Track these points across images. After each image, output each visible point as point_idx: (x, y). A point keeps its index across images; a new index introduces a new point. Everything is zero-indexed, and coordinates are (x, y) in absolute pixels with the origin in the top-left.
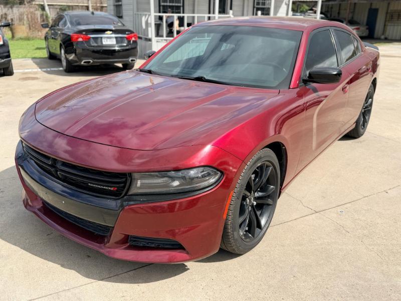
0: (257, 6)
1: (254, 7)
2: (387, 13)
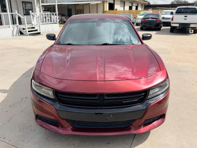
0: (25, 8)
1: (23, 9)
2: (75, 11)
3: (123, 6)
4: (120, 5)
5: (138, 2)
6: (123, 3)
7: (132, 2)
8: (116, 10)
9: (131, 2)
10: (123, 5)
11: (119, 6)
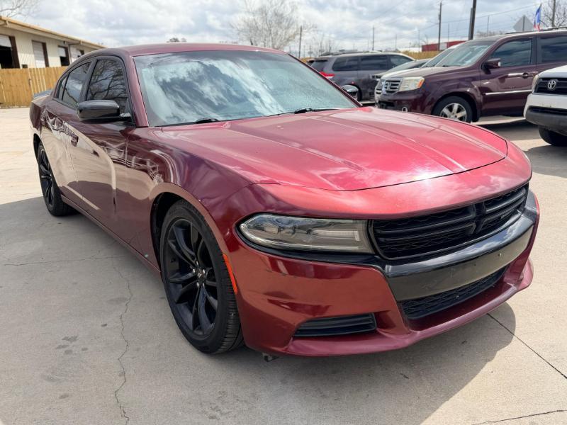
3: (43, 56)
4: (34, 54)
5: (83, 46)
6: (41, 47)
7: (66, 45)
8: (25, 66)
9: (62, 44)
10: (42, 53)
11: (32, 56)
